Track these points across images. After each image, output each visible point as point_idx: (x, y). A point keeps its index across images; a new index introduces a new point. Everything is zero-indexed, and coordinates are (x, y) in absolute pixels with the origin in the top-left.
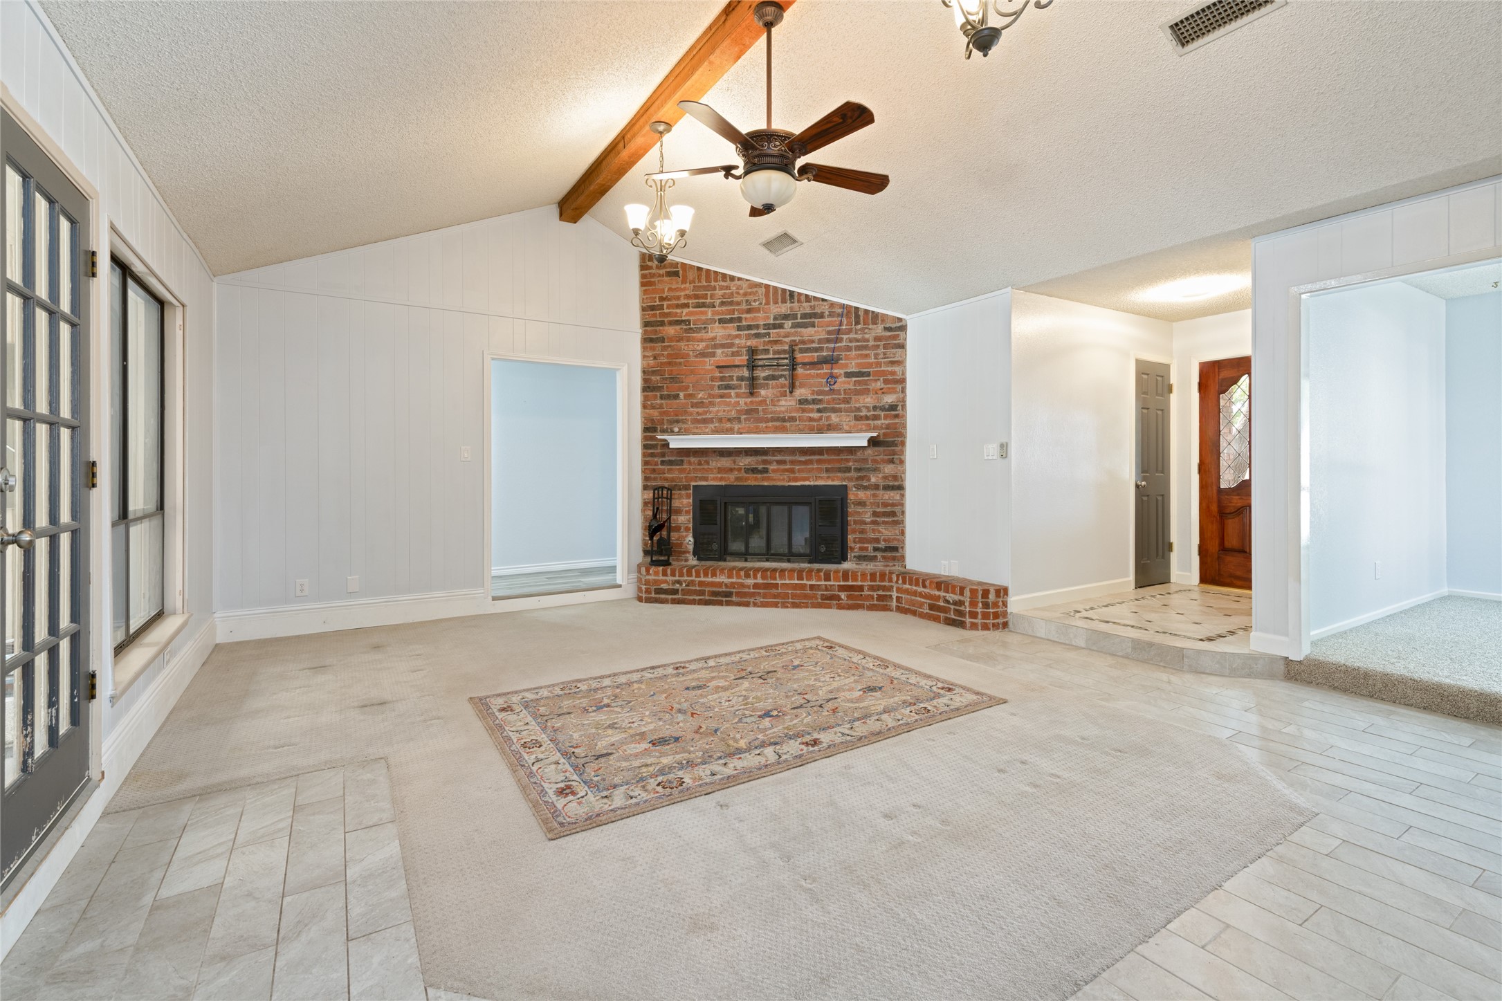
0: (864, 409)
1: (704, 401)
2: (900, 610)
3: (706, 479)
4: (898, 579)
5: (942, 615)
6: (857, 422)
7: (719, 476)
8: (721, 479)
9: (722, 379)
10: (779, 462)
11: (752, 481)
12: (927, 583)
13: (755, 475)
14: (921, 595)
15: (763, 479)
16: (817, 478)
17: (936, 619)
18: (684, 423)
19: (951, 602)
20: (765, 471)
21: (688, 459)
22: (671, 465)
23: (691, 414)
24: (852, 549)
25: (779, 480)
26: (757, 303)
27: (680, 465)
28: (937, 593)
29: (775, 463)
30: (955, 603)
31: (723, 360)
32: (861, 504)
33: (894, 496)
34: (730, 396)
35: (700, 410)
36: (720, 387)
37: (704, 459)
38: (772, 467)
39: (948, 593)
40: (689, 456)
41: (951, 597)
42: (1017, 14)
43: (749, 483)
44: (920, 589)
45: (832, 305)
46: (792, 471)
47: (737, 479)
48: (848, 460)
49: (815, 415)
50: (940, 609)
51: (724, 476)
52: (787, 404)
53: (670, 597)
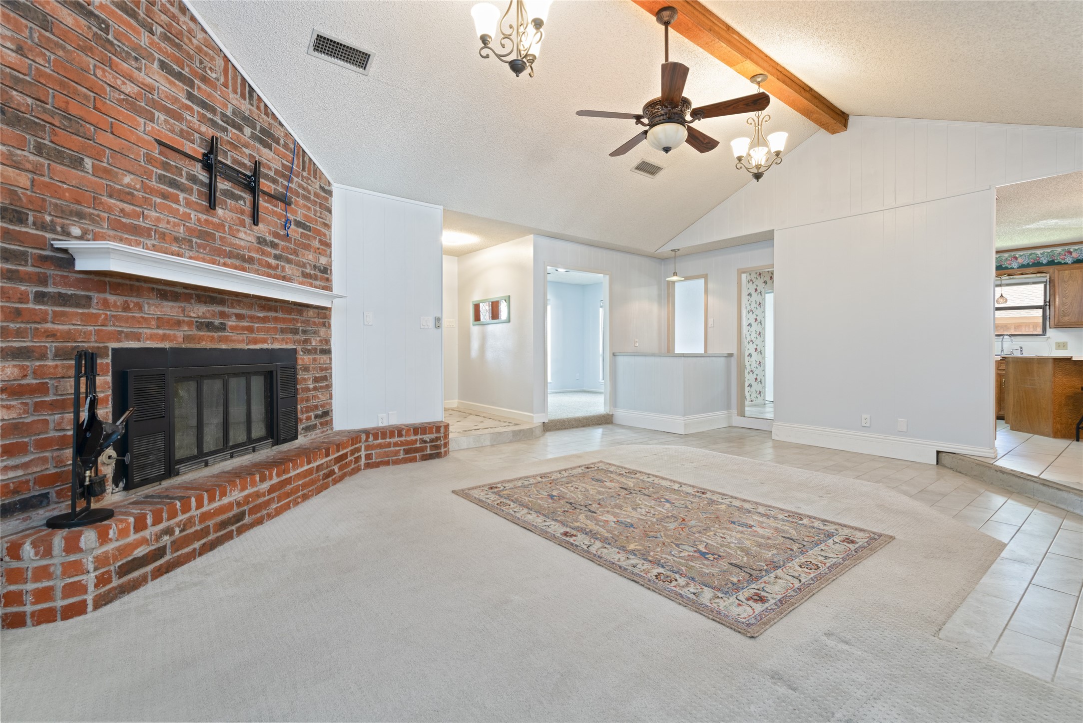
0: (308, 266)
1: (135, 193)
2: (368, 466)
3: (137, 337)
4: (368, 437)
5: (417, 455)
6: (305, 279)
7: (161, 332)
8: (164, 338)
9: (165, 166)
10: (240, 317)
11: (208, 342)
12: (404, 433)
13: (211, 334)
14: (396, 444)
15: (221, 340)
16: (274, 340)
17: (413, 460)
18: (93, 221)
19: (428, 440)
20: (222, 328)
21: (102, 296)
22: (64, 305)
23: (109, 210)
24: (301, 420)
25: (239, 342)
26: (214, 75)
27: (84, 307)
28: (413, 438)
29: (234, 318)
30: (432, 441)
31: (166, 135)
32: (306, 369)
33: (323, 358)
34: (177, 202)
35: (128, 208)
36: (161, 179)
37: (135, 300)
38: (230, 323)
39: (425, 434)
40: (104, 291)
41: (427, 437)
43: (204, 345)
44: (393, 440)
45: (288, 135)
46: (250, 330)
47: (187, 338)
48: (297, 320)
49: (273, 262)
50: (417, 450)
51: (168, 332)
52: (246, 237)
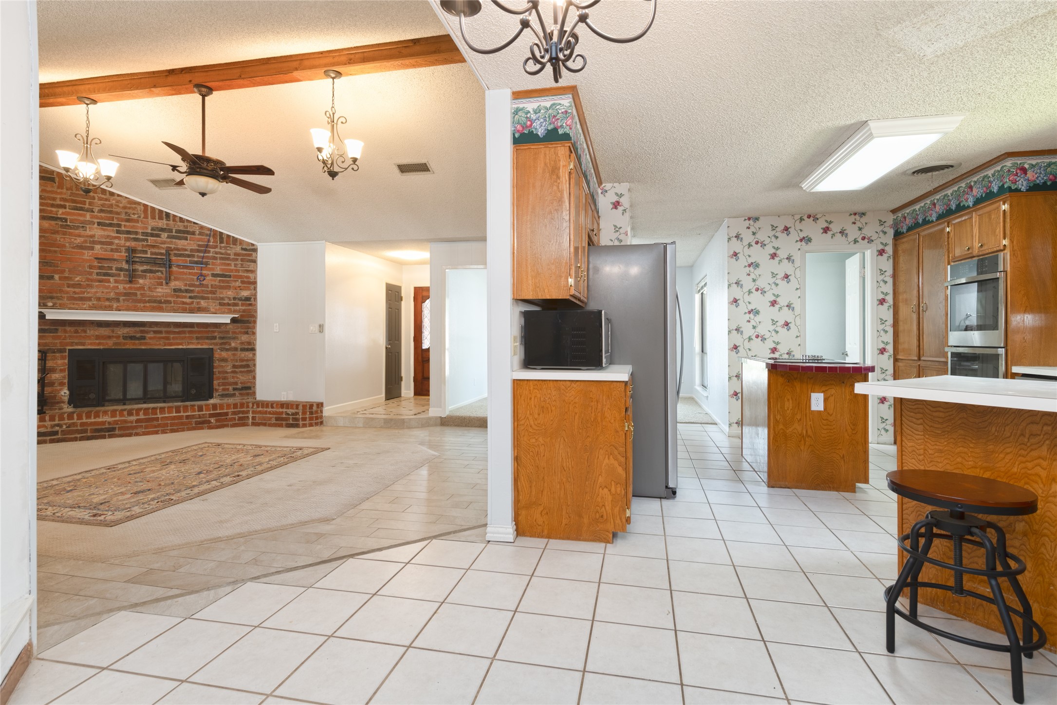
0: (226, 299)
1: (82, 283)
2: (254, 424)
3: (83, 344)
4: (253, 406)
5: (284, 422)
6: (221, 307)
7: (97, 341)
8: (99, 344)
9: (100, 268)
10: (155, 332)
11: (130, 345)
12: (275, 406)
13: (133, 341)
14: (270, 413)
15: (141, 344)
16: (189, 344)
17: (280, 426)
18: (58, 298)
19: (290, 414)
20: (144, 338)
21: (63, 328)
22: (44, 333)
23: (67, 293)
25: (156, 345)
26: (136, 216)
27: (54, 333)
28: (281, 410)
29: (152, 333)
30: (293, 414)
31: (101, 254)
32: (224, 360)
33: (249, 355)
34: (109, 281)
35: (77, 290)
36: (97, 274)
37: (81, 328)
38: (149, 336)
39: (288, 409)
40: (65, 326)
41: (290, 411)
42: (346, 169)
43: (127, 347)
44: (270, 409)
45: (202, 227)
46: (168, 338)
47: (115, 344)
48: (214, 332)
49: (188, 300)
50: (282, 419)
51: (102, 341)
52: (162, 291)
53: (48, 438)
